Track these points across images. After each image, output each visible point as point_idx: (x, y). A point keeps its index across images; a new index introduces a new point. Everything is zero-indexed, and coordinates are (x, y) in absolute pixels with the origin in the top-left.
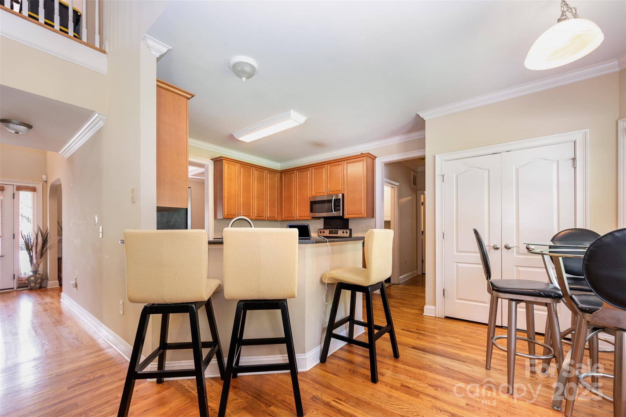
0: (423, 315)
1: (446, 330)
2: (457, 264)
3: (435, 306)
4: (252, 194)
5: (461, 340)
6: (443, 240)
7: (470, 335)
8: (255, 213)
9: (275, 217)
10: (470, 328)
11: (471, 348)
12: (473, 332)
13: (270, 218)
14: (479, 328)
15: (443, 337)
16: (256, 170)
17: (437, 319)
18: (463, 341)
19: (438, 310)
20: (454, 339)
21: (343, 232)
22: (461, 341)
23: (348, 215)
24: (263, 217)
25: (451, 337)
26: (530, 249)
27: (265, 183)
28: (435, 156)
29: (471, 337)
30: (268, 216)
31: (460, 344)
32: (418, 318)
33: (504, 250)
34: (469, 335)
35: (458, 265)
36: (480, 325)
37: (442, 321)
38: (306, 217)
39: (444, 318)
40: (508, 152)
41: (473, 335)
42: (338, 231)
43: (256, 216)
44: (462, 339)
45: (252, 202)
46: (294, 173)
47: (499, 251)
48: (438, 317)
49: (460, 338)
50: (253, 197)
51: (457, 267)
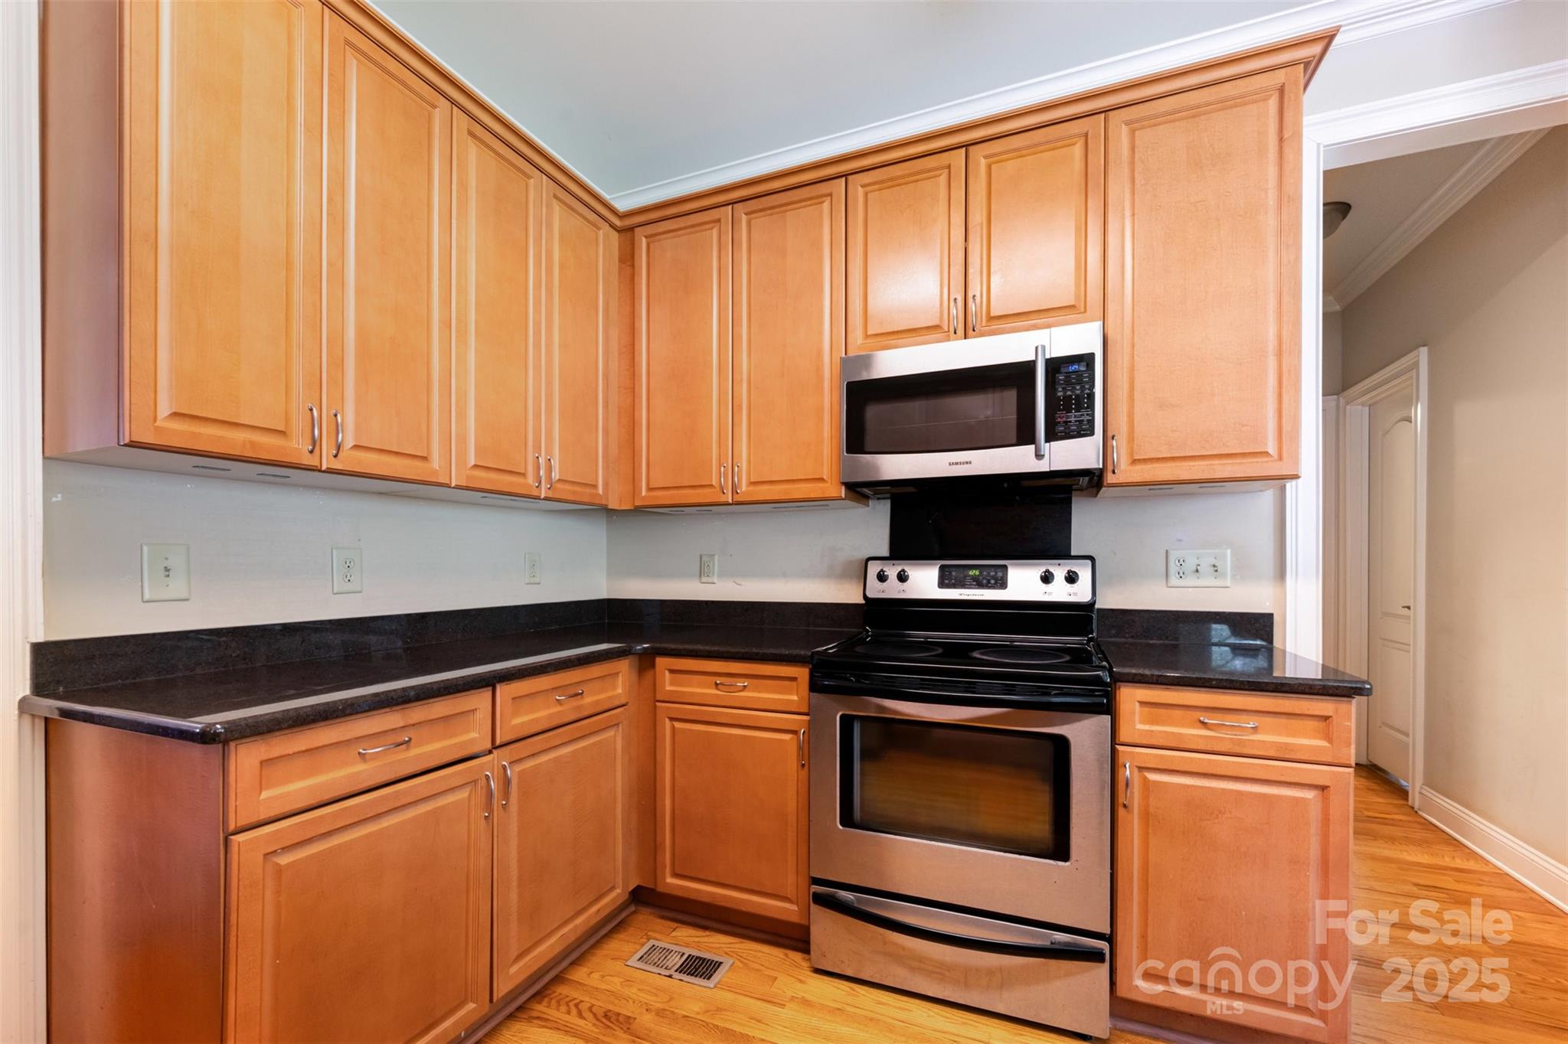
4: (446, 301)
8: (462, 440)
9: (595, 486)
13: (564, 492)
16: (471, 134)
21: (1047, 578)
23: (1138, 467)
24: (524, 475)
27: (538, 256)
30: (555, 475)
38: (810, 485)
42: (1005, 567)
43: (476, 466)
45: (446, 354)
46: (719, 221)
50: (446, 324)
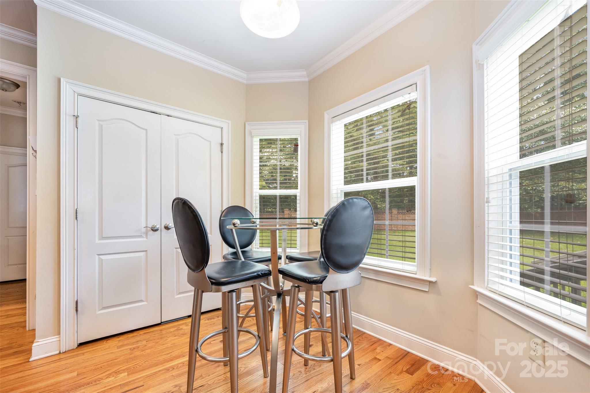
0: (29, 361)
1: (93, 368)
2: (101, 257)
3: (59, 334)
5: (126, 374)
6: (76, 221)
7: (133, 355)
10: (126, 345)
11: (148, 376)
12: (134, 348)
14: (138, 339)
15: (95, 386)
17: (62, 356)
18: (131, 371)
19: (64, 340)
20: (116, 378)
22: (128, 375)
25: (108, 377)
26: (236, 225)
28: (59, 80)
29: (135, 358)
31: (130, 382)
32: (20, 375)
33: (164, 231)
34: (131, 356)
35: (103, 259)
36: (135, 334)
37: (77, 355)
39: (76, 348)
40: (168, 116)
41: (137, 353)
44: (127, 369)
47: (159, 232)
48: (65, 352)
49: (123, 370)
51: (101, 261)
